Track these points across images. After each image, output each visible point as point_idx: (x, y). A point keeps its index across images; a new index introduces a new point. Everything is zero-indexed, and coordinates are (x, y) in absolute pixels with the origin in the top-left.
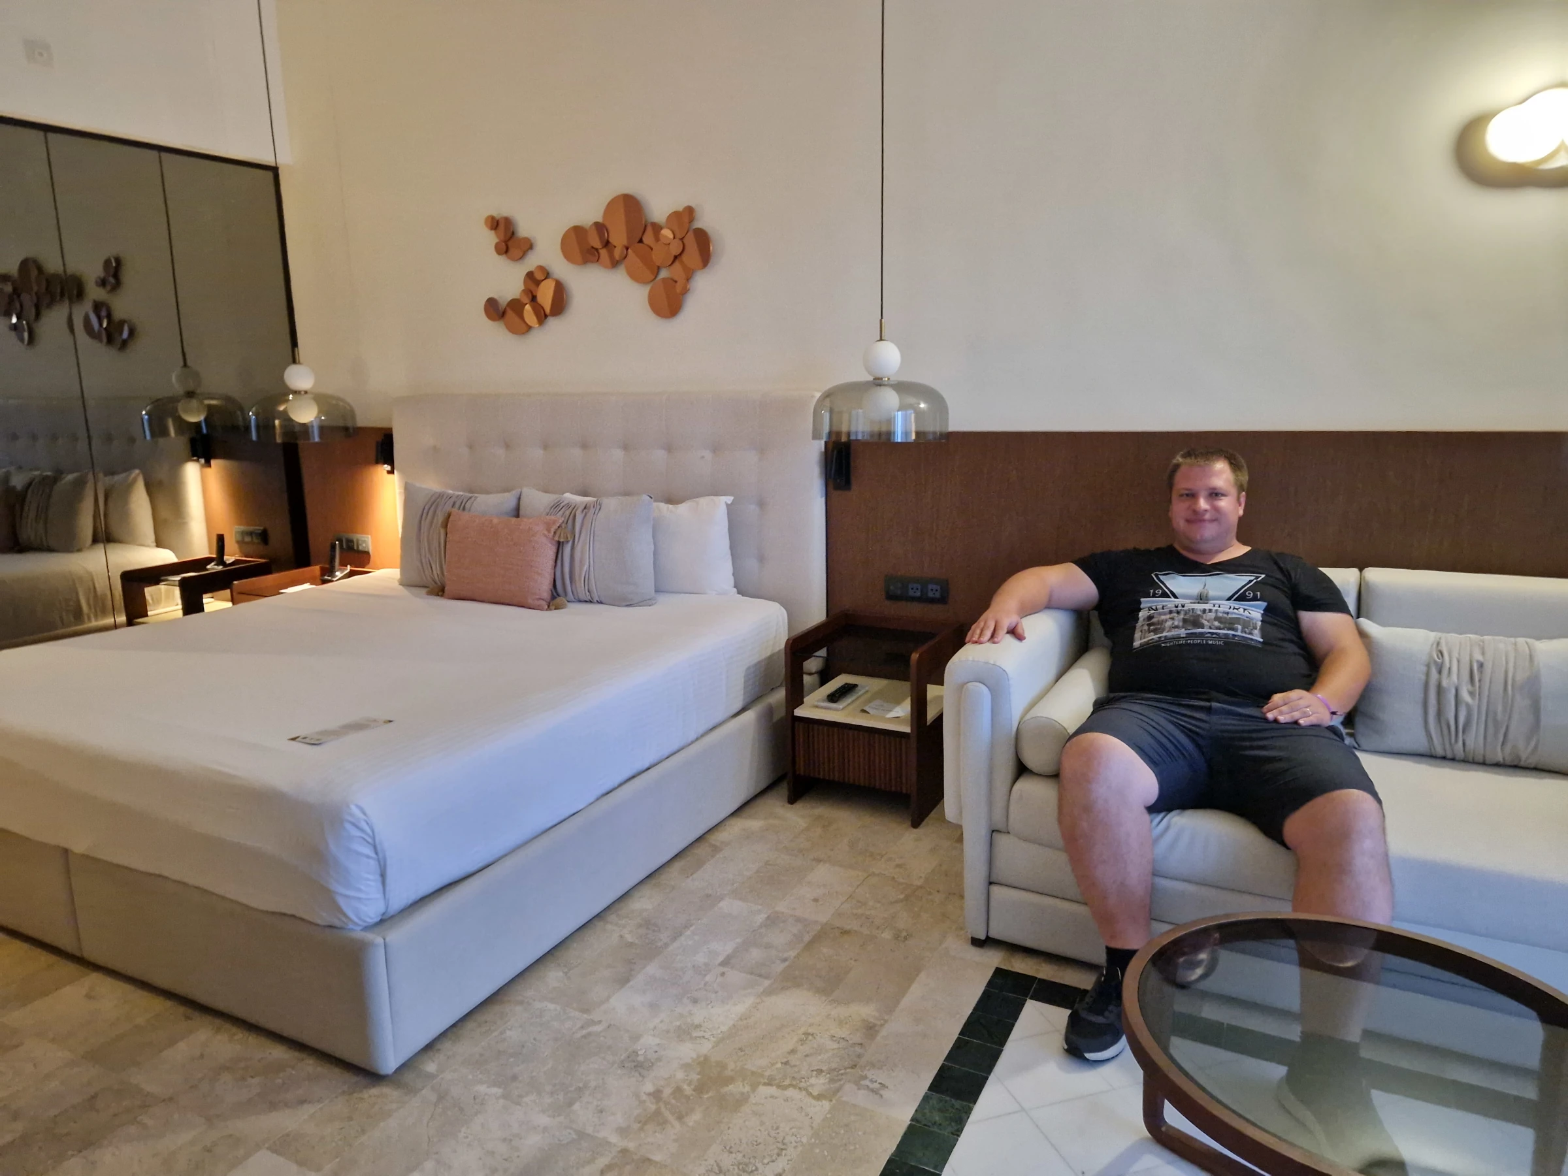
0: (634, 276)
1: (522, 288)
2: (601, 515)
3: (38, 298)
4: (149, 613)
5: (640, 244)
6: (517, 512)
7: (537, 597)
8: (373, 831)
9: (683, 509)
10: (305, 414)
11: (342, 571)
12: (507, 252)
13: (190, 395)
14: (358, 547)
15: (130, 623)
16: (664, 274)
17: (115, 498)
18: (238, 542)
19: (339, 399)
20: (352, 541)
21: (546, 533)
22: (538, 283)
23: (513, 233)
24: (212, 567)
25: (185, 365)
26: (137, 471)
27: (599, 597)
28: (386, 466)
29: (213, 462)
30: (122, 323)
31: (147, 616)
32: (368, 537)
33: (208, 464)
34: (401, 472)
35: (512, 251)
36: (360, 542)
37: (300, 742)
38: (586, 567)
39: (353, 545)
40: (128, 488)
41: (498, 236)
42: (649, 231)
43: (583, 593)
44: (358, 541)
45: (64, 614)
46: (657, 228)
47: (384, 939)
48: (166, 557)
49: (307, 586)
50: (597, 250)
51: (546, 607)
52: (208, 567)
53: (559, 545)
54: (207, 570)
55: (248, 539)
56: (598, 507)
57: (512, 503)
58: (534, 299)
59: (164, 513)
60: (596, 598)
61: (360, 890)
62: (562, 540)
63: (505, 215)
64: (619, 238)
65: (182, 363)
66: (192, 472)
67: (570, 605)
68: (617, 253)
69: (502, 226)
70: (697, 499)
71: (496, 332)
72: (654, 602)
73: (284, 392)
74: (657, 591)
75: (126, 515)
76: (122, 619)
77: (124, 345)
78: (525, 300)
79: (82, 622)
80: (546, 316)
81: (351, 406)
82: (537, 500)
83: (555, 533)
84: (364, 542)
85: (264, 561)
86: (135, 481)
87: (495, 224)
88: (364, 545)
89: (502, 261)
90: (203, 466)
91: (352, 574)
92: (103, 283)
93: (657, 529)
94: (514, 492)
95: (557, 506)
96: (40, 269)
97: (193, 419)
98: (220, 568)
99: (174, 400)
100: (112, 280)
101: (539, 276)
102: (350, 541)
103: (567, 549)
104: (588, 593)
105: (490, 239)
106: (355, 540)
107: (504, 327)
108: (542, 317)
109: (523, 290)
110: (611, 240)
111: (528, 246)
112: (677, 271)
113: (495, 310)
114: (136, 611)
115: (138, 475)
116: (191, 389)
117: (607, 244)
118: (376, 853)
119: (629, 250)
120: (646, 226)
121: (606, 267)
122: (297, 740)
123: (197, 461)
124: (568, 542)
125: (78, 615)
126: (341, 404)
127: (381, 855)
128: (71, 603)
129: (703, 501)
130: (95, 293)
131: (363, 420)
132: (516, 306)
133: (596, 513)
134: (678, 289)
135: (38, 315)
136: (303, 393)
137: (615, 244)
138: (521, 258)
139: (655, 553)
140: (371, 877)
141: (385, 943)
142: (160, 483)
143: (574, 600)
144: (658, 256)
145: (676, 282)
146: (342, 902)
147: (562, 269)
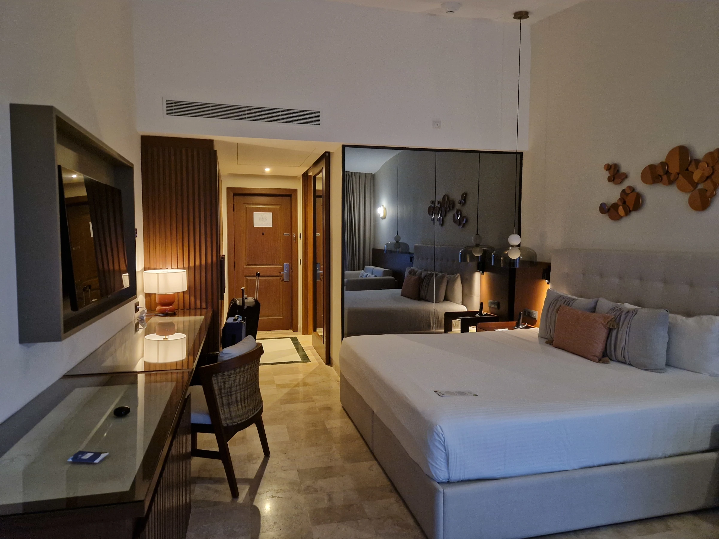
0: (682, 189)
1: (619, 197)
2: (636, 317)
3: (446, 209)
4: (453, 330)
5: (687, 171)
6: (594, 310)
7: (594, 355)
8: (445, 440)
9: (691, 321)
10: (515, 255)
11: (522, 325)
12: (613, 180)
13: (477, 245)
14: (532, 316)
15: (445, 332)
16: (700, 186)
17: (450, 284)
18: (489, 307)
19: (530, 249)
20: (530, 313)
21: (603, 322)
22: (627, 195)
23: (618, 171)
24: (477, 316)
25: (477, 234)
26: (459, 274)
27: (630, 361)
28: (547, 280)
29: (485, 273)
30: (464, 217)
31: (452, 331)
32: (537, 312)
33: (483, 273)
34: (552, 284)
35: (616, 180)
36: (533, 314)
37: (437, 393)
38: (623, 344)
39: (530, 315)
40: (455, 280)
41: (609, 173)
42: (693, 163)
43: (620, 357)
44: (532, 313)
45: (425, 325)
46: (697, 162)
47: (443, 490)
48: (464, 309)
49: (506, 330)
50: (660, 176)
51: (598, 361)
52: (476, 315)
53: (610, 330)
54: (475, 316)
55: (493, 306)
56: (635, 313)
57: (593, 305)
58: (624, 203)
59: (466, 291)
60: (628, 362)
61: (437, 464)
62: (611, 327)
63: (615, 162)
64: (674, 169)
65: (476, 234)
66: (477, 276)
67: (611, 362)
68: (672, 177)
69: (612, 169)
70: (701, 316)
71: (605, 219)
72: (663, 371)
73: (508, 246)
74: (668, 365)
75: (453, 291)
76: (443, 330)
77: (464, 225)
78: (620, 203)
79: (430, 329)
80: (630, 211)
81: (535, 253)
82: (605, 304)
83: (608, 323)
84: (535, 314)
85: (496, 316)
86: (458, 277)
87: (609, 167)
88: (534, 315)
89: (611, 185)
90: (481, 274)
91: (527, 327)
92: (460, 203)
93: (671, 330)
94: (594, 299)
95: (613, 309)
96: (448, 198)
97: (478, 255)
98: (480, 316)
99: (471, 247)
100: (463, 201)
101: (628, 191)
102: (529, 313)
103: (614, 333)
104: (623, 358)
105: (607, 174)
106: (531, 312)
107: (608, 216)
108: (628, 212)
109: (619, 199)
110: (670, 171)
111: (625, 176)
112: (708, 185)
113: (604, 209)
114: (448, 328)
115: (459, 275)
116: (478, 243)
117: (667, 173)
118: (446, 451)
119: (680, 175)
120: (691, 162)
121: (664, 184)
122: (437, 392)
123: (479, 272)
124: (615, 329)
125: (429, 326)
126: (531, 251)
127: (447, 452)
128: (428, 322)
129: (705, 318)
130: (458, 206)
131: (539, 260)
132: (615, 206)
133: (633, 316)
134: (708, 194)
135: (445, 216)
136: (515, 246)
137: (671, 172)
138: (620, 183)
139: (668, 343)
140: (442, 460)
141: (443, 492)
142: (467, 279)
143: (615, 360)
144: (696, 176)
145: (707, 190)
146: (430, 466)
147: (641, 187)
